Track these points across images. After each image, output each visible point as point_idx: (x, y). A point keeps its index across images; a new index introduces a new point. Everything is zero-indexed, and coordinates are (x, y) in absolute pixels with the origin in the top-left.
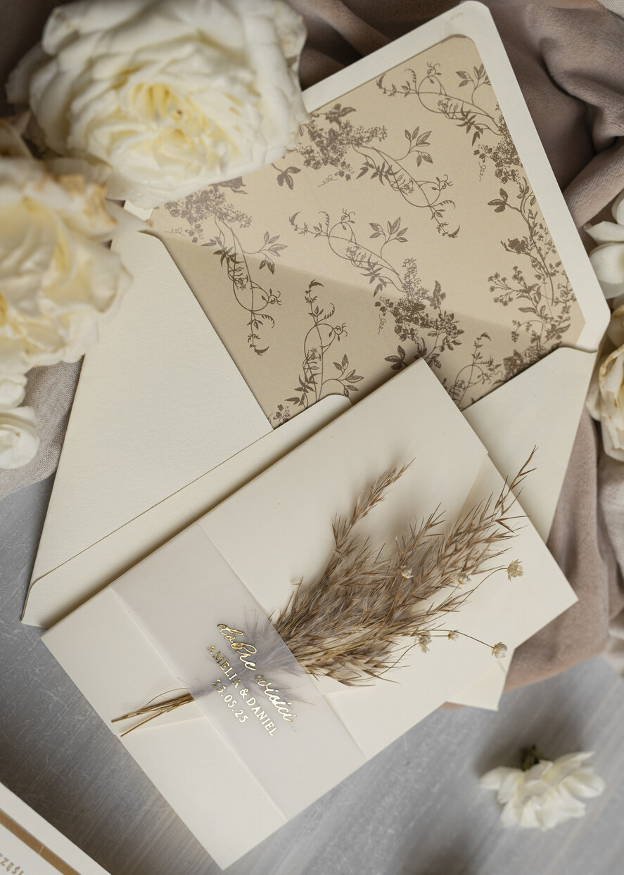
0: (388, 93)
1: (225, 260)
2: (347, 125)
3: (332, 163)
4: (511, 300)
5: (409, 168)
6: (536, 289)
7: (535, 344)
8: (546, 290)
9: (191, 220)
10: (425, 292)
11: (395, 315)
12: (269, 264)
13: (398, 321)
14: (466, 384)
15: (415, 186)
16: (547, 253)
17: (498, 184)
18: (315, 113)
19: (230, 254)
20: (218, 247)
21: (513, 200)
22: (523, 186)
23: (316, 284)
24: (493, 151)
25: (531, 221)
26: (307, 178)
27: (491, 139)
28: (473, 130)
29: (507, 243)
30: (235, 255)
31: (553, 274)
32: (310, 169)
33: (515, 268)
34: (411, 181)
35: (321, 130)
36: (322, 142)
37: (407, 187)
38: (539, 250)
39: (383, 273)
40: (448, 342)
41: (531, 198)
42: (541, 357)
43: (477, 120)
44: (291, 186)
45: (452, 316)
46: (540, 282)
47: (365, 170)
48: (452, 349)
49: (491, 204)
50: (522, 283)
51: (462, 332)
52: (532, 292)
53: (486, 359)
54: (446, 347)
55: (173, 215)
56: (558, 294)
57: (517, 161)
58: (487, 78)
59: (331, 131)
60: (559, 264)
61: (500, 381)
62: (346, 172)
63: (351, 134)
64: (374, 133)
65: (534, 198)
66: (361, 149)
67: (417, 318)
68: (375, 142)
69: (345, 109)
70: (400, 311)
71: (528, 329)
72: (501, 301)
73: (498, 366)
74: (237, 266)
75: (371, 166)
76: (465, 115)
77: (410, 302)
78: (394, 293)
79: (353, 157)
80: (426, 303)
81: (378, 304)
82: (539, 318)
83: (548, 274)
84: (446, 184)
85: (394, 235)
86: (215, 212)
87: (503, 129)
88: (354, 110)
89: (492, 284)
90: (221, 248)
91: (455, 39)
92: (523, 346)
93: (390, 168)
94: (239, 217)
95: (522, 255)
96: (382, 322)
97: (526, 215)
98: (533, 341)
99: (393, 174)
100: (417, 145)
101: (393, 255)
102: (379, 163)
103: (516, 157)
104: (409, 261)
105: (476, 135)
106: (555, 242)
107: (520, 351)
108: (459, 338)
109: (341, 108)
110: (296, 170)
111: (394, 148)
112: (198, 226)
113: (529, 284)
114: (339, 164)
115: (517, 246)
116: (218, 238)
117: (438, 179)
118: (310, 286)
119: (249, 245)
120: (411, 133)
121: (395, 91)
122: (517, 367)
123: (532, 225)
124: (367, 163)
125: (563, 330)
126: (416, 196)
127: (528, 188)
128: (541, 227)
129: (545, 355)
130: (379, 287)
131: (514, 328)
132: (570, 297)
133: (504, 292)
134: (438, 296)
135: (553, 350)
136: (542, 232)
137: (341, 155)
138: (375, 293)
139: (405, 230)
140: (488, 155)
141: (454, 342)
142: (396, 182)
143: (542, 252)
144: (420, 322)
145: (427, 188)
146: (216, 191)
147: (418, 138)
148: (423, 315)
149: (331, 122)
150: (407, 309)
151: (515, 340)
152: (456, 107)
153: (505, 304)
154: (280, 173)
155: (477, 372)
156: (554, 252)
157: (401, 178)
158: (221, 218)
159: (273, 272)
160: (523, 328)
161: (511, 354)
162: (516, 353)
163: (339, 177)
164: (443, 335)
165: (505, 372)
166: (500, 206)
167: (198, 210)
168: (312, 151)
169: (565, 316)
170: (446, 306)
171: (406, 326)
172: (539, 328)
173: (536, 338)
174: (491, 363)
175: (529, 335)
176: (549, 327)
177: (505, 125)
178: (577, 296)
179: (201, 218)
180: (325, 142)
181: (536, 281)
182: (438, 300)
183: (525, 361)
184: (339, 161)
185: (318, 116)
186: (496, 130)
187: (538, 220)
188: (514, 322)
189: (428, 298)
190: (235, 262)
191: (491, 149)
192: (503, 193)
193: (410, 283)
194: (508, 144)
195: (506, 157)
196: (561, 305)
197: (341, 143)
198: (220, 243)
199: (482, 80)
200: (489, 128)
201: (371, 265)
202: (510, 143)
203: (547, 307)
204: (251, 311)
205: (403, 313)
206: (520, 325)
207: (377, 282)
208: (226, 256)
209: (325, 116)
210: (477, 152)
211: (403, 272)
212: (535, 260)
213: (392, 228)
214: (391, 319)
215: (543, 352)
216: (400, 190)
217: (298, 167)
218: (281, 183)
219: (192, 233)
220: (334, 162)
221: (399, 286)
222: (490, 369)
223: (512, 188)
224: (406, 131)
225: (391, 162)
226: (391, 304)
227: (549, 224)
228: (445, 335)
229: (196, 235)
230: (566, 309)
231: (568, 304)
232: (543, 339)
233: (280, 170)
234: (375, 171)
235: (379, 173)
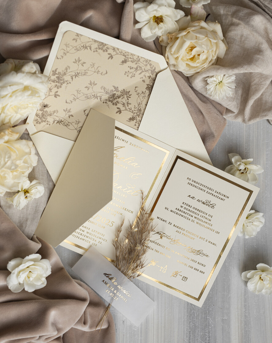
0: (61, 58)
1: (60, 123)
2: (59, 73)
3: (63, 83)
4: (135, 74)
5: (82, 69)
6: (138, 67)
7: (150, 79)
8: (141, 65)
9: (44, 121)
10: (112, 90)
11: (110, 101)
12: (71, 115)
13: (112, 102)
14: (141, 102)
15: (87, 71)
16: (133, 57)
17: (106, 53)
18: (50, 77)
19: (60, 121)
20: (56, 122)
21: (113, 53)
22: (113, 48)
23: (85, 110)
24: (98, 48)
25: (122, 54)
26: (60, 91)
27: (95, 46)
28: (88, 48)
29: (121, 63)
30: (61, 120)
31: (139, 60)
32: (60, 89)
33: (129, 67)
34: (85, 71)
35: (54, 79)
36: (57, 81)
37: (85, 73)
38: (130, 58)
39: (98, 95)
40: (128, 97)
41: (117, 49)
42: (154, 80)
43: (87, 45)
44: (59, 96)
45: (124, 90)
46: (138, 64)
47: (72, 78)
48: (130, 97)
49: (109, 59)
50: (133, 68)
51: (130, 91)
52: (138, 68)
53: (141, 92)
54: (128, 98)
55: (40, 124)
56: (145, 63)
57: (106, 45)
58: (80, 35)
59: (57, 77)
60: (138, 57)
61: (149, 95)
62: (68, 82)
63: (62, 74)
64: (66, 69)
65: (118, 48)
66: (67, 75)
67: (116, 98)
68: (68, 71)
69: (55, 70)
70: (110, 99)
71: (146, 77)
72: (133, 76)
73: (145, 92)
74: (64, 122)
75: (73, 76)
76: (83, 47)
77: (111, 95)
78: (105, 97)
79: (67, 78)
80: (115, 92)
81: (104, 102)
82: (146, 72)
83: (138, 61)
84: (94, 64)
85: (93, 85)
86: (48, 115)
87: (95, 41)
88: (57, 69)
89: (126, 75)
90: (57, 121)
91: (65, 34)
92: (148, 81)
93: (77, 73)
94: (54, 112)
95: (127, 63)
96: (108, 106)
97: (119, 53)
98: (149, 78)
99: (79, 73)
100: (79, 62)
101: (97, 90)
102: (74, 74)
103: (104, 44)
104: (102, 87)
105: (90, 48)
106: (133, 53)
107: (148, 83)
108: (130, 93)
109: (54, 71)
110: (57, 92)
111: (74, 68)
112: (47, 121)
113: (136, 67)
114: (65, 82)
115: (124, 62)
116: (54, 120)
117: (91, 65)
118: (84, 112)
119: (62, 115)
120: (75, 61)
121: (62, 57)
122: (150, 88)
123: (123, 54)
124: (71, 76)
125: (154, 70)
126: (89, 73)
127: (114, 48)
128: (126, 53)
129: (155, 79)
130: (100, 99)
131: (142, 79)
132: (148, 61)
133: (131, 74)
134: (116, 89)
135: (156, 76)
136: (127, 54)
137: (64, 80)
138: (101, 101)
139: (94, 82)
140: (97, 50)
141: (130, 95)
142: (82, 74)
143: (132, 58)
144: (117, 98)
145: (90, 69)
146: (44, 111)
147: (77, 61)
148: (117, 96)
149: (55, 75)
150: (112, 97)
151: (144, 82)
152: (80, 47)
153: (134, 76)
154: (54, 96)
155: (141, 97)
156: (134, 55)
157: (82, 72)
158: (50, 116)
159: (73, 116)
160: (144, 78)
161: (146, 86)
162: (147, 85)
163: (68, 85)
164: (125, 96)
165: (148, 92)
166: (112, 57)
167: (44, 118)
168: (57, 85)
169: (152, 66)
170: (120, 89)
171: (114, 102)
172: (148, 74)
173: (149, 77)
174: (143, 92)
175: (147, 78)
176: (150, 72)
177: (95, 40)
178: (150, 59)
179: (46, 119)
180: (58, 81)
181: (137, 65)
182: (117, 89)
183: (151, 85)
184: (64, 81)
185: (51, 77)
186: (94, 43)
187: (124, 52)
188: (141, 78)
189: (114, 91)
190: (63, 122)
191: (97, 48)
192: (109, 54)
193: (107, 92)
194: (100, 43)
195: (102, 46)
196: (148, 65)
197: (61, 78)
198: (56, 120)
199: (80, 36)
200: (92, 44)
201: (94, 96)
202: (100, 42)
203: (145, 68)
204: (76, 129)
205: (112, 99)
206: (142, 78)
207: (99, 98)
208: (59, 122)
209: (52, 76)
210: (94, 51)
211: (103, 91)
212: (131, 61)
213: (91, 84)
214: (110, 103)
215: (154, 79)
216: (84, 75)
217: (57, 91)
218: (56, 97)
219: (47, 124)
220: (64, 83)
221: (105, 94)
222: (144, 94)
223: (110, 51)
224: (73, 62)
225: (76, 71)
226: (107, 100)
227: (127, 50)
228: (126, 96)
229: (49, 123)
230: (150, 65)
231: (150, 63)
232: (152, 76)
233: (53, 95)
234: (74, 76)
235: (76, 76)
